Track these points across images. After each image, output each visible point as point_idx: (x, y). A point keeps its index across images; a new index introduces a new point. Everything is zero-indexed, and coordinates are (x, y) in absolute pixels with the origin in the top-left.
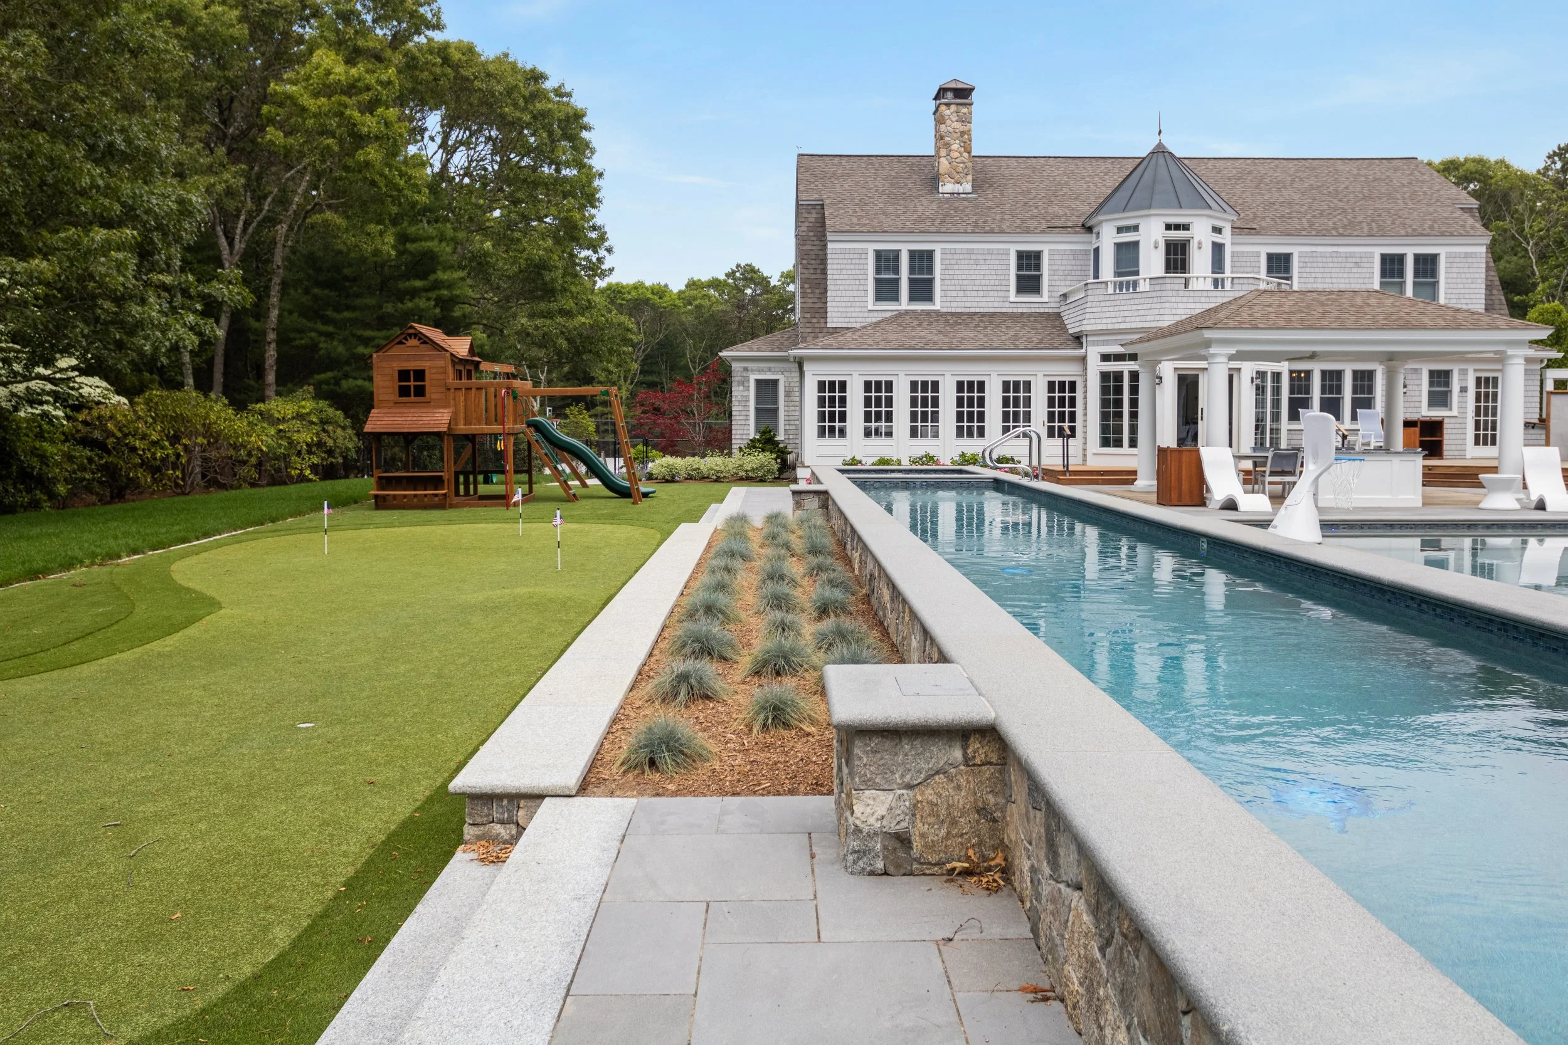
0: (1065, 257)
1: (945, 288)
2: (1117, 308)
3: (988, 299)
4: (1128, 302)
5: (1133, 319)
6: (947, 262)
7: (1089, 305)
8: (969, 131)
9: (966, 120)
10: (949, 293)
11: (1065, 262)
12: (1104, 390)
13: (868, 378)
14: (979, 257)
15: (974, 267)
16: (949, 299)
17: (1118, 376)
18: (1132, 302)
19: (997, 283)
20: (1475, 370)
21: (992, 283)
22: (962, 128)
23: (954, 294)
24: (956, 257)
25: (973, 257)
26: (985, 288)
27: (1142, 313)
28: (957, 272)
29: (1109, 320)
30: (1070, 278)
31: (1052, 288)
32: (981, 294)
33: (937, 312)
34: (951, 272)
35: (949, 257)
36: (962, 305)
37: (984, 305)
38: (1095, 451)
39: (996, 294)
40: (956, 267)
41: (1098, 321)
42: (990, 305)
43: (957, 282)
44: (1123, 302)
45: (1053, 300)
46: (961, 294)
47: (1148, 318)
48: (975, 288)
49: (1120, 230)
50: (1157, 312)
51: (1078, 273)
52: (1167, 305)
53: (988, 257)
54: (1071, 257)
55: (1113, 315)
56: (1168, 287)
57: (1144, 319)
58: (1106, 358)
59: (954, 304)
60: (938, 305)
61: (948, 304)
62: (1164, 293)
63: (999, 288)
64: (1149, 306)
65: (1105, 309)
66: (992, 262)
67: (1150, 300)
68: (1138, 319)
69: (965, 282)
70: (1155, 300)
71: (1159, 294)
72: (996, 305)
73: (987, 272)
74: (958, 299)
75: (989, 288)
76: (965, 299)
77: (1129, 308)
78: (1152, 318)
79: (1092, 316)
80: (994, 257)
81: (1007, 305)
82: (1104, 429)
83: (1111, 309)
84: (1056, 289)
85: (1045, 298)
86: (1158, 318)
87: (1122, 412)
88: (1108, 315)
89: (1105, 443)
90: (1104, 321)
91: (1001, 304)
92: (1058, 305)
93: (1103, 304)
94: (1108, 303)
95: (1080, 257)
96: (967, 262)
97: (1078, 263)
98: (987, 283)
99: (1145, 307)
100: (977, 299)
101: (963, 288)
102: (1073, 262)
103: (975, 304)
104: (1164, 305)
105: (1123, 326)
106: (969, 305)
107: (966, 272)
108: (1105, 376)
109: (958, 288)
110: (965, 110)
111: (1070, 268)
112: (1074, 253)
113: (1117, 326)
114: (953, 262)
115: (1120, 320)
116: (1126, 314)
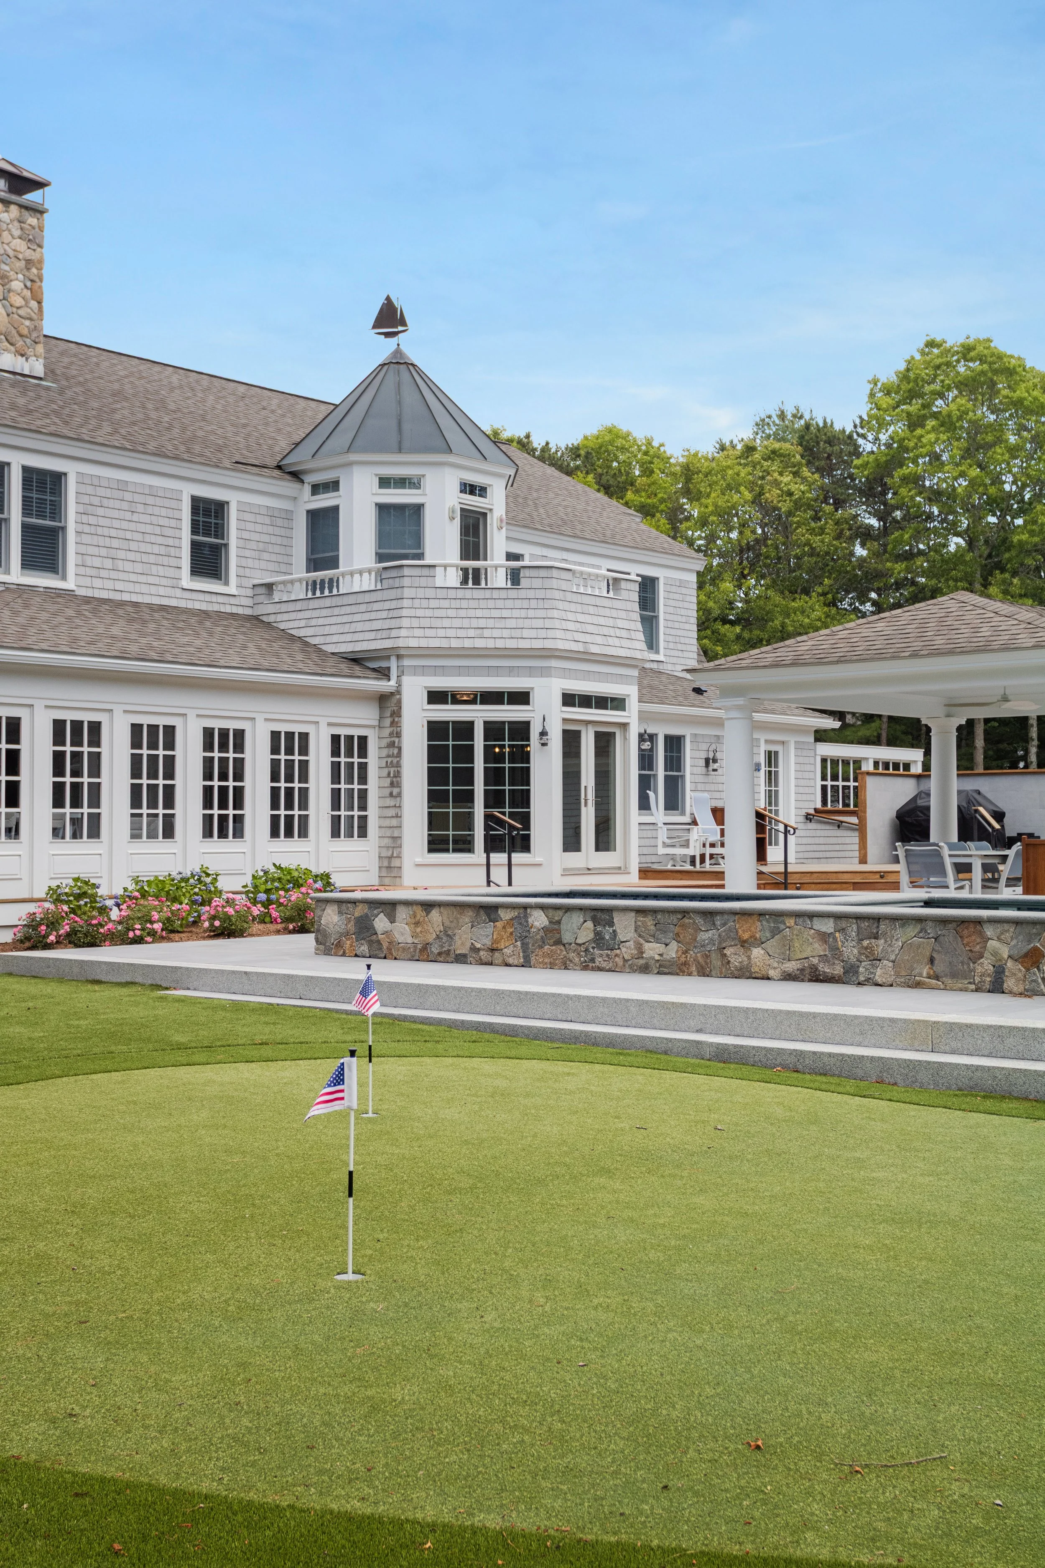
0: (259, 519)
1: (83, 549)
2: (462, 613)
3: (151, 580)
4: (483, 604)
5: (496, 633)
6: (86, 499)
7: (406, 603)
8: (41, 261)
9: (34, 241)
10: (89, 561)
11: (259, 528)
12: (435, 754)
13: (60, 715)
14: (138, 498)
15: (128, 515)
16: (89, 571)
17: (465, 729)
18: (491, 604)
19: (163, 550)
20: (766, 741)
21: (156, 549)
22: (29, 254)
23: (97, 562)
24: (101, 492)
25: (128, 496)
26: (145, 558)
27: (512, 623)
28: (102, 521)
29: (451, 633)
30: (266, 556)
31: (241, 572)
32: (139, 568)
33: (68, 595)
34: (92, 520)
35: (90, 490)
36: (109, 584)
37: (144, 589)
38: (419, 860)
39: (161, 571)
40: (100, 512)
41: (429, 633)
42: (153, 590)
43: (101, 541)
44: (473, 604)
45: (243, 592)
46: (108, 563)
47: (526, 633)
48: (131, 556)
49: (384, 482)
50: (539, 623)
51: (277, 549)
52: (555, 613)
53: (150, 500)
54: (267, 520)
55: (457, 623)
56: (555, 583)
57: (517, 633)
58: (436, 697)
59: (98, 583)
60: (70, 584)
61: (87, 581)
62: (549, 594)
63: (166, 560)
64: (523, 613)
65: (438, 613)
66: (156, 511)
67: (525, 604)
68: (506, 633)
69: (115, 543)
70: (533, 604)
71: (540, 594)
72: (162, 591)
73: (149, 529)
74: (103, 573)
75: (152, 559)
76: (114, 575)
77: (486, 613)
78: (533, 633)
79: (415, 623)
80: (159, 502)
81: (179, 593)
82: (434, 821)
83: (451, 613)
84: (248, 572)
85: (232, 589)
86: (542, 633)
87: (471, 793)
88: (446, 623)
89: (436, 845)
90: (441, 633)
91: (169, 591)
92: (249, 602)
93: (433, 604)
94: (445, 603)
95: (279, 522)
96: (117, 504)
97: (278, 531)
98: (148, 548)
99: (516, 613)
100: (133, 577)
101: (113, 553)
102: (270, 530)
103: (130, 587)
104: (551, 613)
105: (480, 643)
106: (119, 586)
107: (116, 524)
108: (436, 730)
109: (104, 552)
110: (33, 221)
111: (266, 538)
112: (272, 513)
113: (468, 644)
114: (96, 501)
115: (471, 633)
116: (482, 623)
